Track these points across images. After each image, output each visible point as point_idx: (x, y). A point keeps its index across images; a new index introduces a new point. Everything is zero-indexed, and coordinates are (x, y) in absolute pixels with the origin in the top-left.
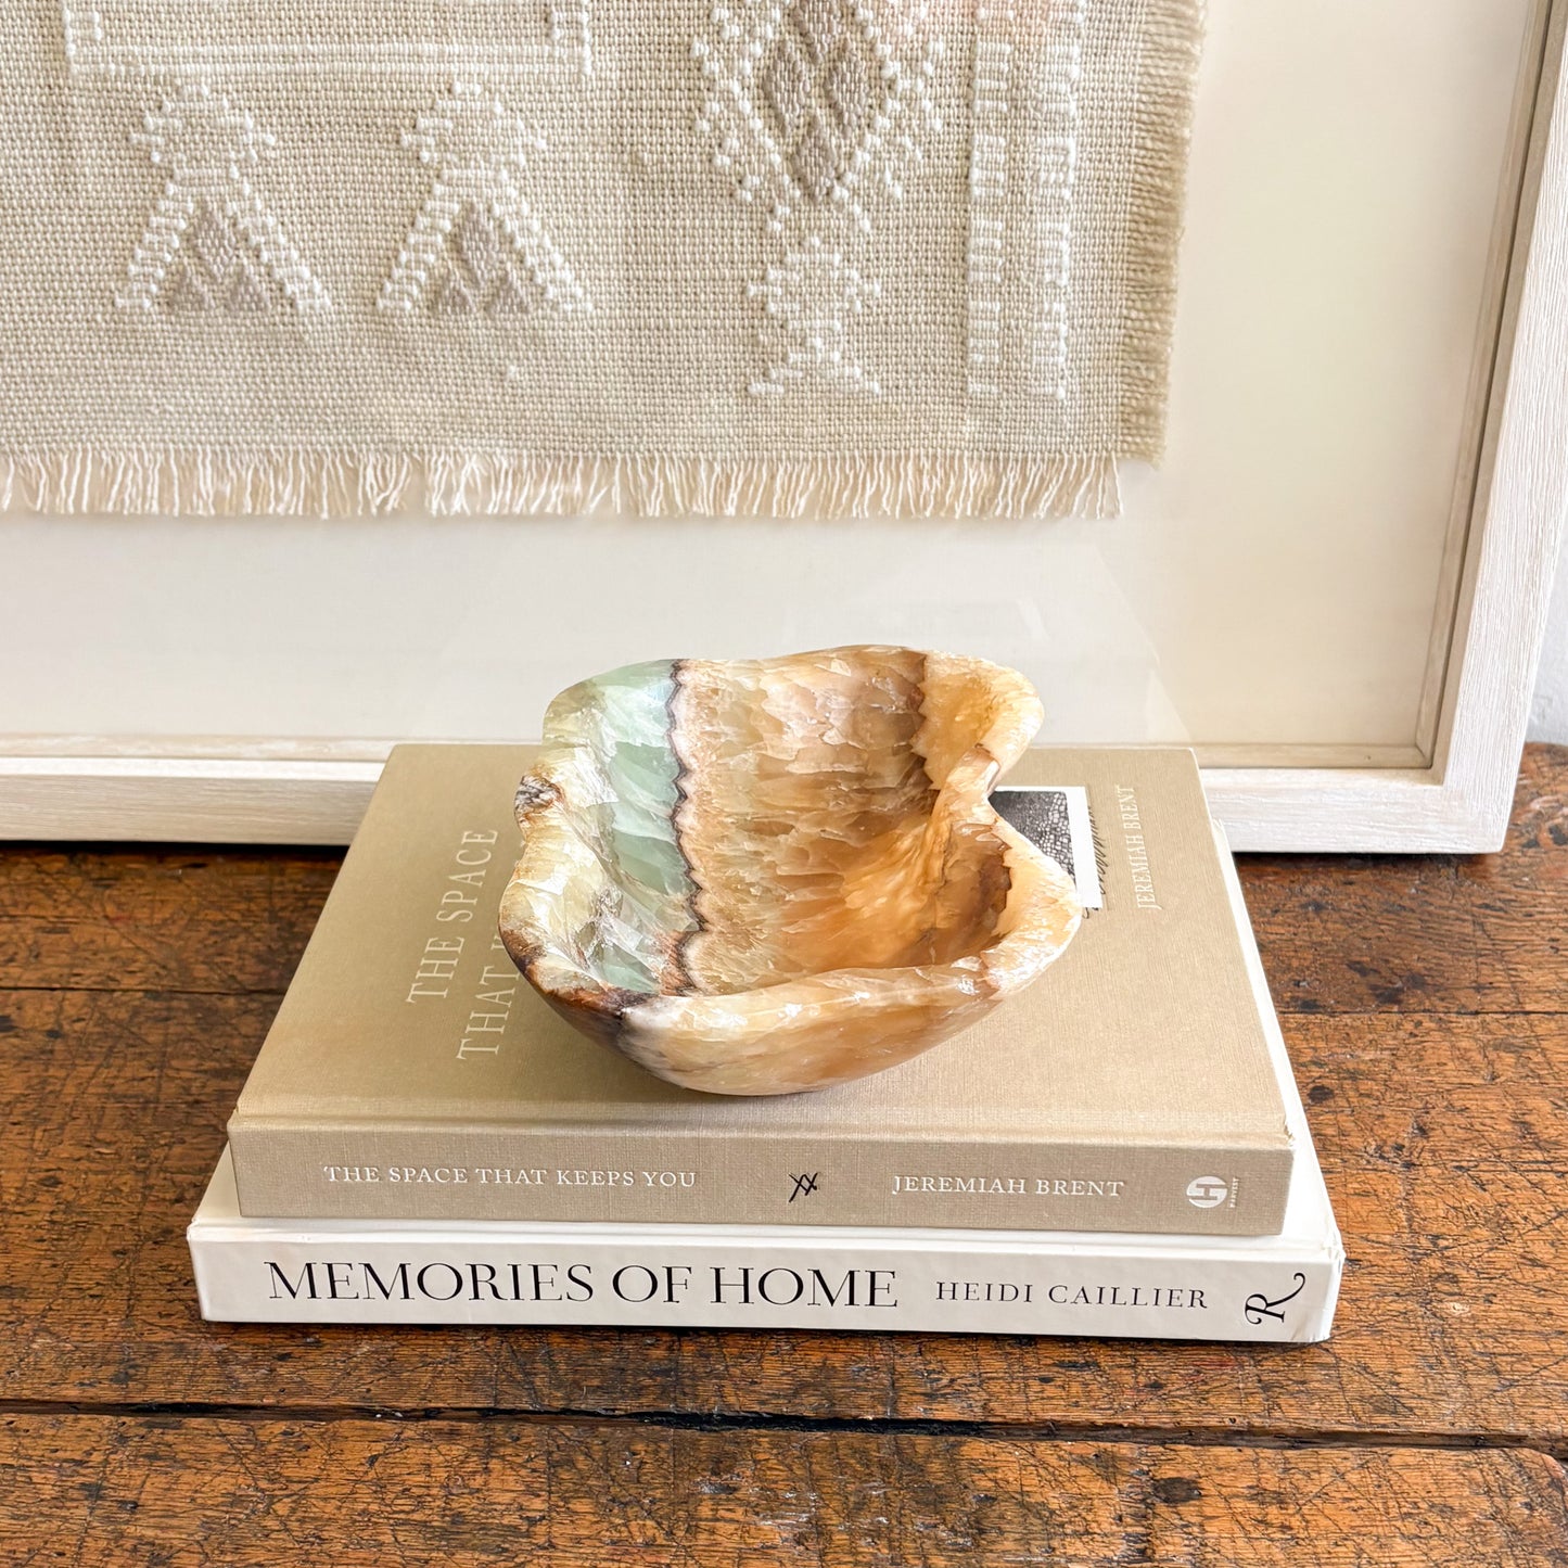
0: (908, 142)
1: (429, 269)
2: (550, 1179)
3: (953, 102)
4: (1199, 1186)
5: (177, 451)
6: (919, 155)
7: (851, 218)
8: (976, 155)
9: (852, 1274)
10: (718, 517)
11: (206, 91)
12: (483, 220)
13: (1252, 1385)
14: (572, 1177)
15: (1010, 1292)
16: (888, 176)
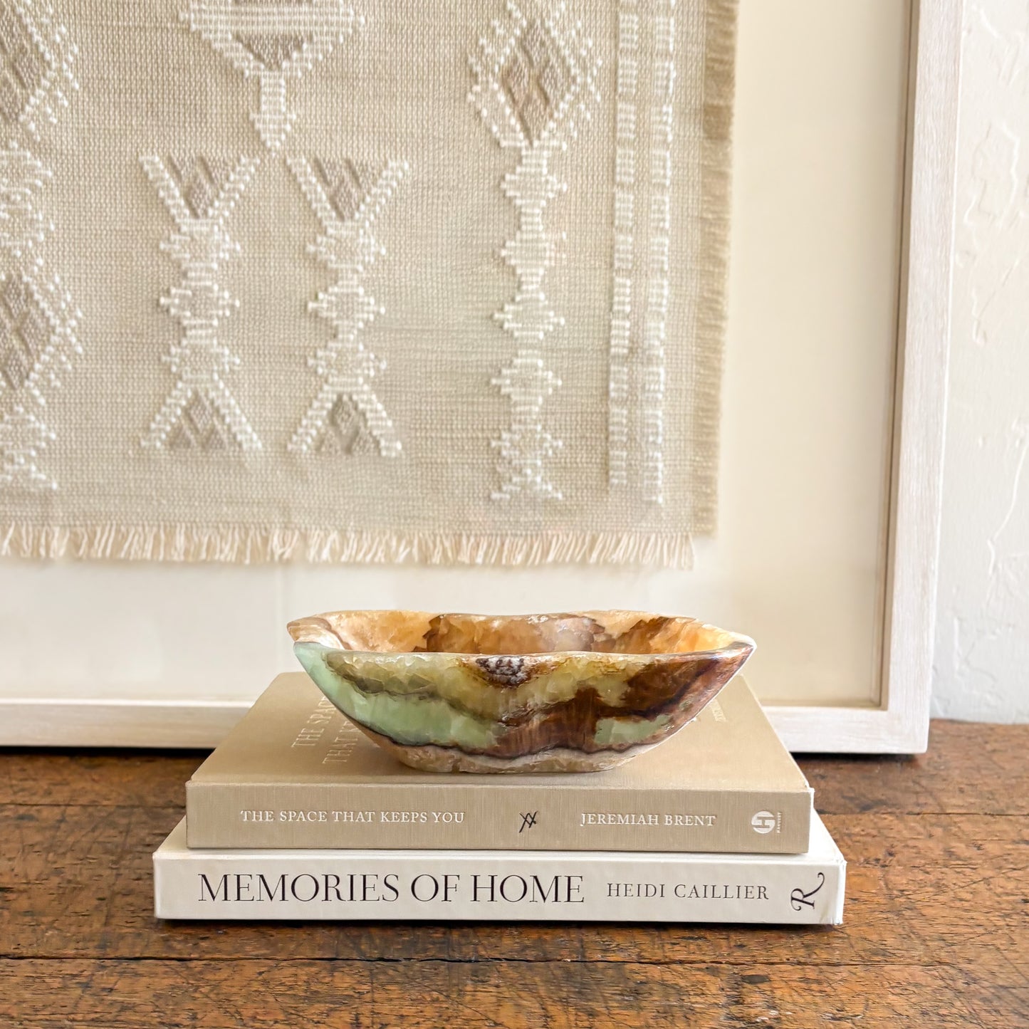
2: (376, 818)
4: (759, 818)
9: (556, 878)
10: (472, 565)
13: (798, 944)
14: (389, 817)
15: (651, 890)
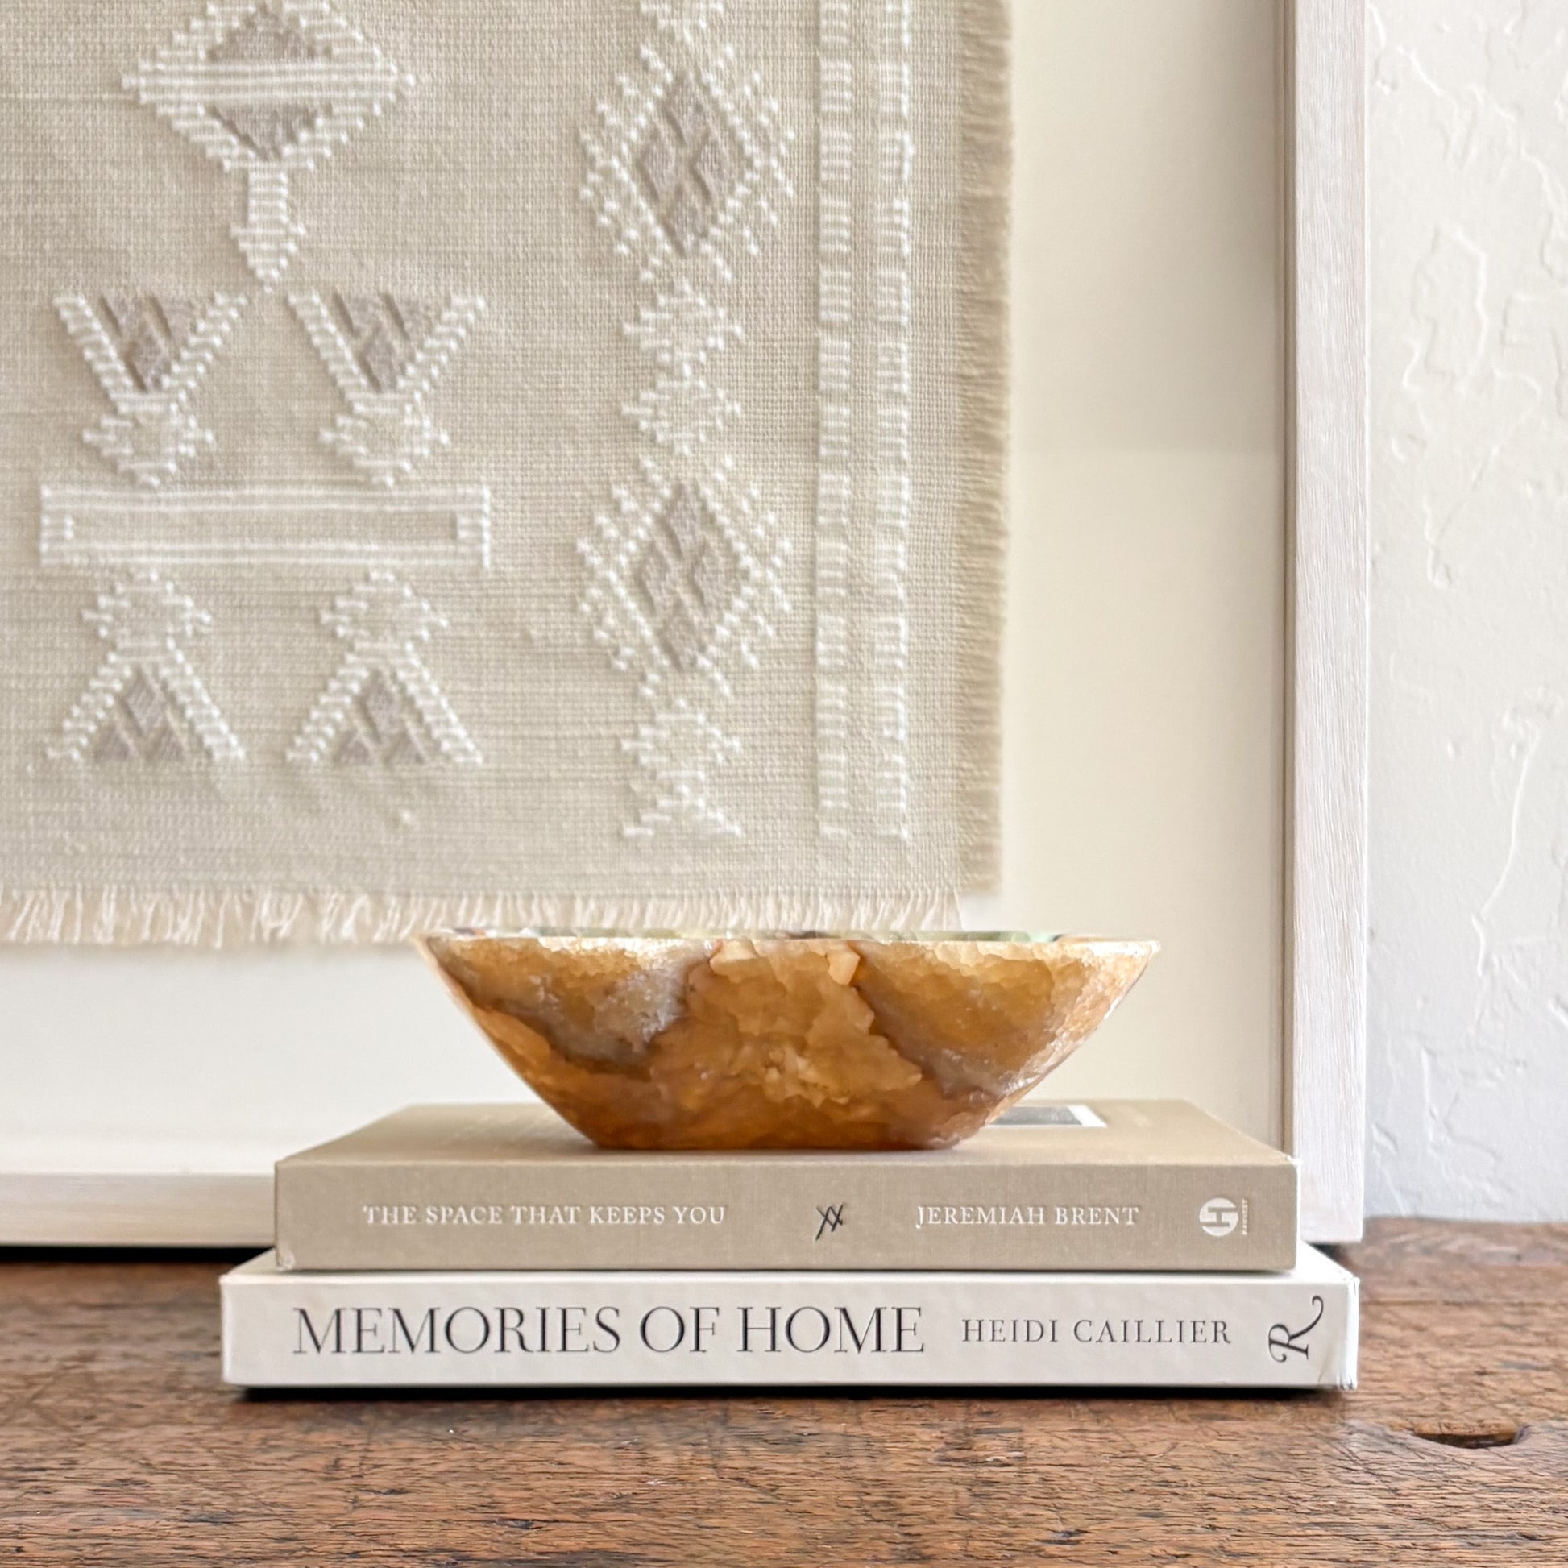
0: (761, 620)
1: (336, 725)
3: (798, 589)
5: (84, 890)
6: (770, 631)
7: (713, 684)
8: (821, 632)
11: (154, 577)
12: (389, 682)
16: (744, 648)
